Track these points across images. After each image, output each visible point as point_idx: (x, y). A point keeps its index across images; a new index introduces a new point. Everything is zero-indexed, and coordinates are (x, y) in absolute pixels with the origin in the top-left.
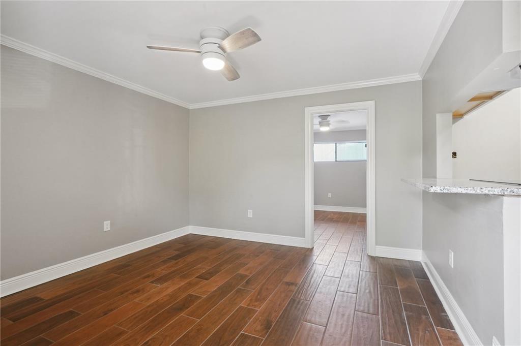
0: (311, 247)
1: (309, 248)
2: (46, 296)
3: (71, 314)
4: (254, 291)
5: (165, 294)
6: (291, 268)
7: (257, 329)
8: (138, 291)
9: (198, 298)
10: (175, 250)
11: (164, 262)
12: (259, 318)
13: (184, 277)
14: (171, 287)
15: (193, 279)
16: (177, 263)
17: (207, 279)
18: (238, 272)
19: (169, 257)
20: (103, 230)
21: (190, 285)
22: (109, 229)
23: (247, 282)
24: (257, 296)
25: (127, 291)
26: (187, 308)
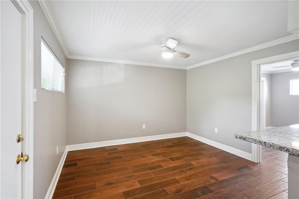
0: (256, 162)
1: (255, 162)
2: (119, 149)
3: (121, 157)
4: (189, 174)
5: (151, 161)
6: (224, 170)
7: (173, 190)
8: (144, 157)
9: (162, 167)
10: (172, 143)
11: (163, 147)
12: (178, 186)
13: (165, 156)
14: (156, 159)
15: (167, 158)
16: (168, 149)
17: (173, 161)
18: (191, 162)
19: (167, 146)
20: (142, 128)
21: (164, 161)
22: (145, 128)
23: (190, 169)
24: (188, 177)
25: (141, 155)
26: (154, 169)
